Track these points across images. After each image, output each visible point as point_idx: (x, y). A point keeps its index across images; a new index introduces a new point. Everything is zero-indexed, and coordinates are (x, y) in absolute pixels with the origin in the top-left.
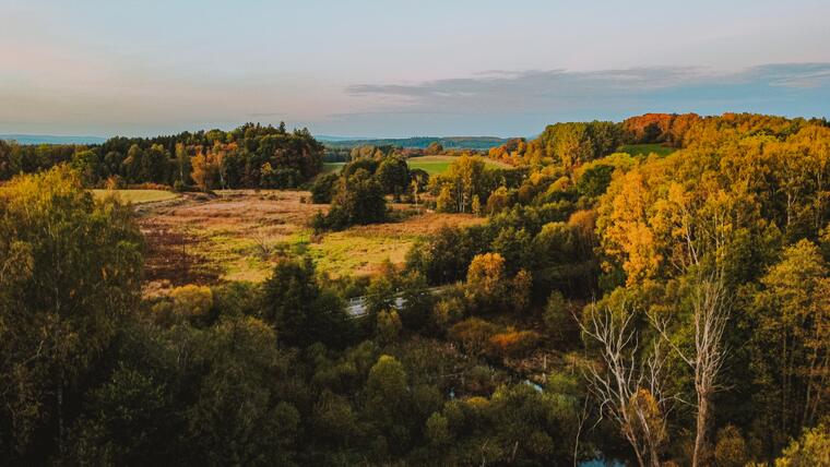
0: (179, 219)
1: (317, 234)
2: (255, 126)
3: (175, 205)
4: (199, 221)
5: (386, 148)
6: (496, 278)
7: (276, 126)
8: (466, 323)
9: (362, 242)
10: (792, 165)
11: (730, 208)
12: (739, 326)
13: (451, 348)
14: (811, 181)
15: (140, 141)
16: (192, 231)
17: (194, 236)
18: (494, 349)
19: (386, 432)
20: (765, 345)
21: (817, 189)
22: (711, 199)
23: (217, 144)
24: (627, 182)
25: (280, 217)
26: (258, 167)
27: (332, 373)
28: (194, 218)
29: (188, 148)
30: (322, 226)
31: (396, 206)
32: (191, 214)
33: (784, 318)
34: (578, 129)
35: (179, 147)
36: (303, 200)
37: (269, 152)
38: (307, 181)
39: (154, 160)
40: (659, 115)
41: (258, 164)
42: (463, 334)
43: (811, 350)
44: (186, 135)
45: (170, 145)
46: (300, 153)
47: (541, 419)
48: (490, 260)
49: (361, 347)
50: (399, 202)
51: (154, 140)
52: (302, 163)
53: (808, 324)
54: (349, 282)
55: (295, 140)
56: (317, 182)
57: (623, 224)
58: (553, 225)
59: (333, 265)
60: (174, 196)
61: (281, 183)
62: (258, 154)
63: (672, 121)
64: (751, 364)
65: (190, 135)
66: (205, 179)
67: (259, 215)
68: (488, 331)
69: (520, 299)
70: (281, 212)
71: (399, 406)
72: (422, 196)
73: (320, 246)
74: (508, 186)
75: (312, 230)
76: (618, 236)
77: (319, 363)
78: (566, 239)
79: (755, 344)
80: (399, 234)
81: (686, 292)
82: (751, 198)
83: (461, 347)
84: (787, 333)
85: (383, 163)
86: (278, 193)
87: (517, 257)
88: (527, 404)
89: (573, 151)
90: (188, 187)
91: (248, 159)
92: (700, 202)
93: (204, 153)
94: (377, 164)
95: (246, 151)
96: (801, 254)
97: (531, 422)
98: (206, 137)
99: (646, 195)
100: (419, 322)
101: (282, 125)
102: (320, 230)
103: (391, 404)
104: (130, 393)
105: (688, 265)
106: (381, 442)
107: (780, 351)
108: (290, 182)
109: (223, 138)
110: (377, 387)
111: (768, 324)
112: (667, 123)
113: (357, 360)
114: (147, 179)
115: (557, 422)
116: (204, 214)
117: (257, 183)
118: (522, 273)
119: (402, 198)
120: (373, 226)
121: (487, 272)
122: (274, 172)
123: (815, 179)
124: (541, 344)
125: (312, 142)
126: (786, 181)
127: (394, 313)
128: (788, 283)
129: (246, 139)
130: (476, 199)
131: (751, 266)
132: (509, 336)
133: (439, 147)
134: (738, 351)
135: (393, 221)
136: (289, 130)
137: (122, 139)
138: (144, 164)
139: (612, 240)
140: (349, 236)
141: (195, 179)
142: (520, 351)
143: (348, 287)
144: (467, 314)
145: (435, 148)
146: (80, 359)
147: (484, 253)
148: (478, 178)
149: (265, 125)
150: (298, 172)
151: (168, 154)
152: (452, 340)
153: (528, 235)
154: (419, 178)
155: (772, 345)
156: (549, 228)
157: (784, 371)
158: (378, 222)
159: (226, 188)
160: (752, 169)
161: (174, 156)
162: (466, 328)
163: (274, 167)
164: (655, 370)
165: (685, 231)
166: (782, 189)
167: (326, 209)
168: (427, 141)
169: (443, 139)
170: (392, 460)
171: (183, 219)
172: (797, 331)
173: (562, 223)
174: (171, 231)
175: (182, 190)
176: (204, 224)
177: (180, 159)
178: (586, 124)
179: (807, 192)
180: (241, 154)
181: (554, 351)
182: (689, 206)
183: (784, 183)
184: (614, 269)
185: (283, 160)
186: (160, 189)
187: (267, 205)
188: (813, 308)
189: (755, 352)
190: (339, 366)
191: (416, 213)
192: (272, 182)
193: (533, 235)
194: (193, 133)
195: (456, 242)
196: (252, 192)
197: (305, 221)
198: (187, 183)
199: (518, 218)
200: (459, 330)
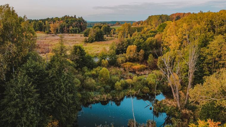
0: (47, 40)
1: (85, 44)
2: (68, 16)
3: (46, 37)
4: (52, 41)
5: (104, 23)
6: (134, 52)
7: (73, 16)
8: (126, 63)
9: (98, 46)
10: (218, 18)
11: (200, 29)
12: (201, 59)
13: (122, 69)
14: (223, 22)
15: (35, 20)
16: (51, 43)
17: (51, 44)
18: (134, 69)
19: (104, 87)
20: (208, 64)
21: (224, 24)
22: (194, 27)
23: (57, 21)
24: (171, 25)
25: (75, 40)
26: (69, 27)
27: (89, 73)
28: (51, 40)
29: (49, 22)
30: (86, 42)
31: (107, 38)
32: (51, 39)
33: (214, 56)
34: (157, 16)
35: (46, 22)
36: (81, 36)
37: (71, 24)
38: (82, 31)
39: (39, 25)
40: (180, 13)
41: (68, 27)
42: (125, 66)
43: (220, 64)
44: (48, 19)
45: (44, 21)
46: (80, 23)
47: (146, 84)
48: (133, 47)
49: (97, 68)
50: (108, 36)
51: (39, 20)
52: (81, 27)
53: (220, 57)
54: (94, 54)
55: (79, 20)
56: (85, 31)
57: (170, 37)
58: (150, 38)
59: (89, 51)
60: (46, 35)
61: (75, 32)
62: (69, 24)
63: (184, 15)
64: (204, 69)
65: (49, 19)
66: (54, 30)
67: (69, 40)
68: (132, 65)
69: (141, 58)
70: (75, 39)
71: (108, 81)
72: (114, 35)
73: (86, 47)
74: (138, 31)
75: (84, 43)
76: (168, 40)
77: (86, 71)
78: (154, 42)
79: (205, 63)
80: (108, 44)
81: (187, 52)
82: (206, 26)
83: (125, 69)
84: (214, 60)
85: (103, 26)
86: (74, 34)
87: (140, 46)
88: (142, 80)
89: (156, 23)
90: (49, 32)
91: (66, 25)
92: (192, 28)
93: (54, 23)
94: (101, 27)
95: (65, 23)
96: (219, 38)
97: (143, 85)
98: (54, 19)
99: (176, 28)
100: (113, 63)
101: (75, 16)
102: (86, 43)
103: (105, 80)
104: (32, 65)
105: (187, 46)
106: (103, 89)
107: (212, 65)
108: (78, 32)
109: (59, 19)
110: (102, 76)
111: (209, 57)
112: (182, 15)
113: (96, 71)
114: (38, 30)
115: (150, 85)
116: (54, 39)
117: (68, 32)
118: (141, 51)
119: (109, 36)
120: (101, 42)
121: (132, 50)
122: (73, 29)
123: (224, 22)
124: (146, 68)
125: (83, 21)
126: (216, 22)
127: (106, 60)
128: (215, 46)
129: (65, 20)
130: (129, 35)
131: (205, 44)
132: (137, 66)
133: (119, 23)
134: (200, 65)
135: (106, 41)
136: (77, 17)
137: (31, 20)
138: (37, 26)
139: (167, 41)
140: (94, 44)
141: (51, 30)
142: (141, 70)
143: (94, 55)
144: (126, 61)
145: (118, 24)
146: (18, 58)
147: (131, 45)
148: (130, 29)
149: (70, 16)
150: (80, 29)
151: (44, 24)
152: (122, 67)
153: (143, 40)
154: (113, 29)
155: (210, 63)
156: (149, 39)
157: (213, 70)
158: (102, 41)
159: (60, 33)
160: (206, 19)
161: (45, 24)
162: (126, 65)
163: (73, 27)
164: (178, 69)
165: (187, 37)
166: (214, 24)
167: (87, 38)
168: (115, 22)
169: (120, 21)
170: (106, 94)
171: (48, 40)
172: (217, 59)
173: (153, 38)
174: (45, 43)
175: (48, 33)
176: (54, 42)
177: (47, 25)
178: (160, 15)
179: (221, 25)
180: (64, 24)
181: (150, 70)
182: (188, 29)
183: (215, 22)
184: (167, 49)
185: (75, 25)
186: (41, 33)
187: (71, 37)
188: (222, 52)
189: (205, 65)
190: (91, 72)
191: (112, 39)
192: (72, 32)
193: (145, 41)
194: (50, 18)
195: (123, 43)
196: (67, 34)
197: (82, 41)
198: (49, 31)
199: (140, 37)
200: (124, 65)
